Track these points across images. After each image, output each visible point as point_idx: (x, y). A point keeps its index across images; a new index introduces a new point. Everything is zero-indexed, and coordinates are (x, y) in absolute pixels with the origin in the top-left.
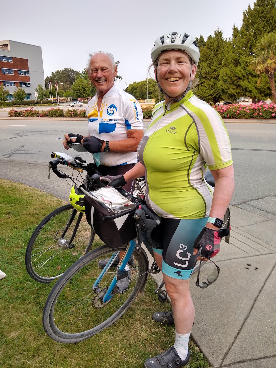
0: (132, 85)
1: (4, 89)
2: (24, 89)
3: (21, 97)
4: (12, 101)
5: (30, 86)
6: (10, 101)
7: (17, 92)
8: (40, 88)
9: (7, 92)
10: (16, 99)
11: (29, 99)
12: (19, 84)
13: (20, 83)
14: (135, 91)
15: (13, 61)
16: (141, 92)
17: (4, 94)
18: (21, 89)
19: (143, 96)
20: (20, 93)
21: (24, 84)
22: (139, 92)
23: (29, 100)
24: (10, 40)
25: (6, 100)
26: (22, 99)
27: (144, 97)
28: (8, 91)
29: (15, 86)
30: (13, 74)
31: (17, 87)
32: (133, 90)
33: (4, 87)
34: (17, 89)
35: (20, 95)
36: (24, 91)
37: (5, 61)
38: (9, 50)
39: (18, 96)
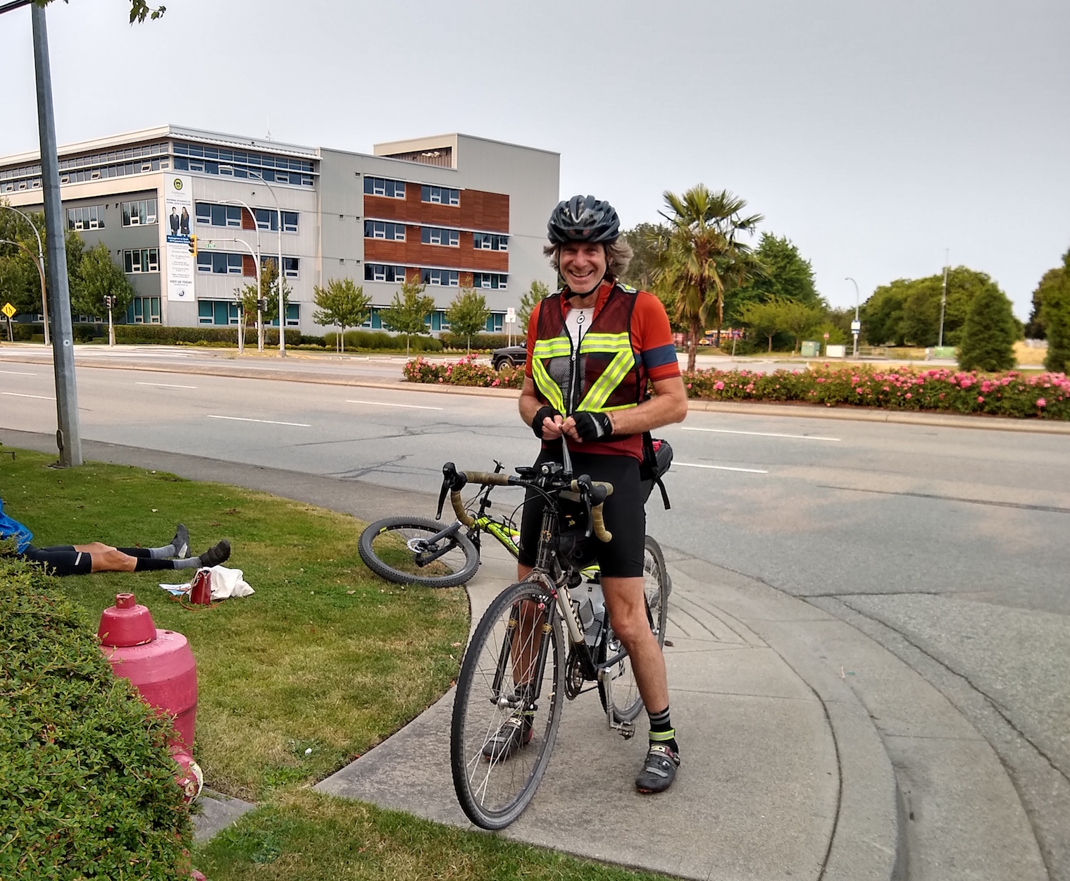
0: (886, 290)
1: (421, 295)
2: (482, 295)
3: (471, 323)
4: (441, 335)
5: (505, 287)
6: (435, 334)
7: (459, 304)
8: (536, 294)
9: (427, 303)
10: (452, 329)
11: (497, 329)
12: (469, 279)
13: (476, 276)
14: (894, 314)
15: (461, 201)
16: (919, 320)
17: (417, 312)
18: (475, 295)
19: (925, 332)
20: (471, 308)
21: (486, 277)
22: (909, 318)
23: (496, 333)
24: (459, 135)
25: (422, 331)
26: (475, 328)
27: (928, 337)
28: (433, 301)
29: (458, 286)
30: (454, 243)
31: (461, 290)
32: (886, 310)
33: (421, 286)
34: (462, 294)
35: (468, 314)
36: (482, 302)
37: (435, 200)
38: (454, 166)
39: (462, 319)
